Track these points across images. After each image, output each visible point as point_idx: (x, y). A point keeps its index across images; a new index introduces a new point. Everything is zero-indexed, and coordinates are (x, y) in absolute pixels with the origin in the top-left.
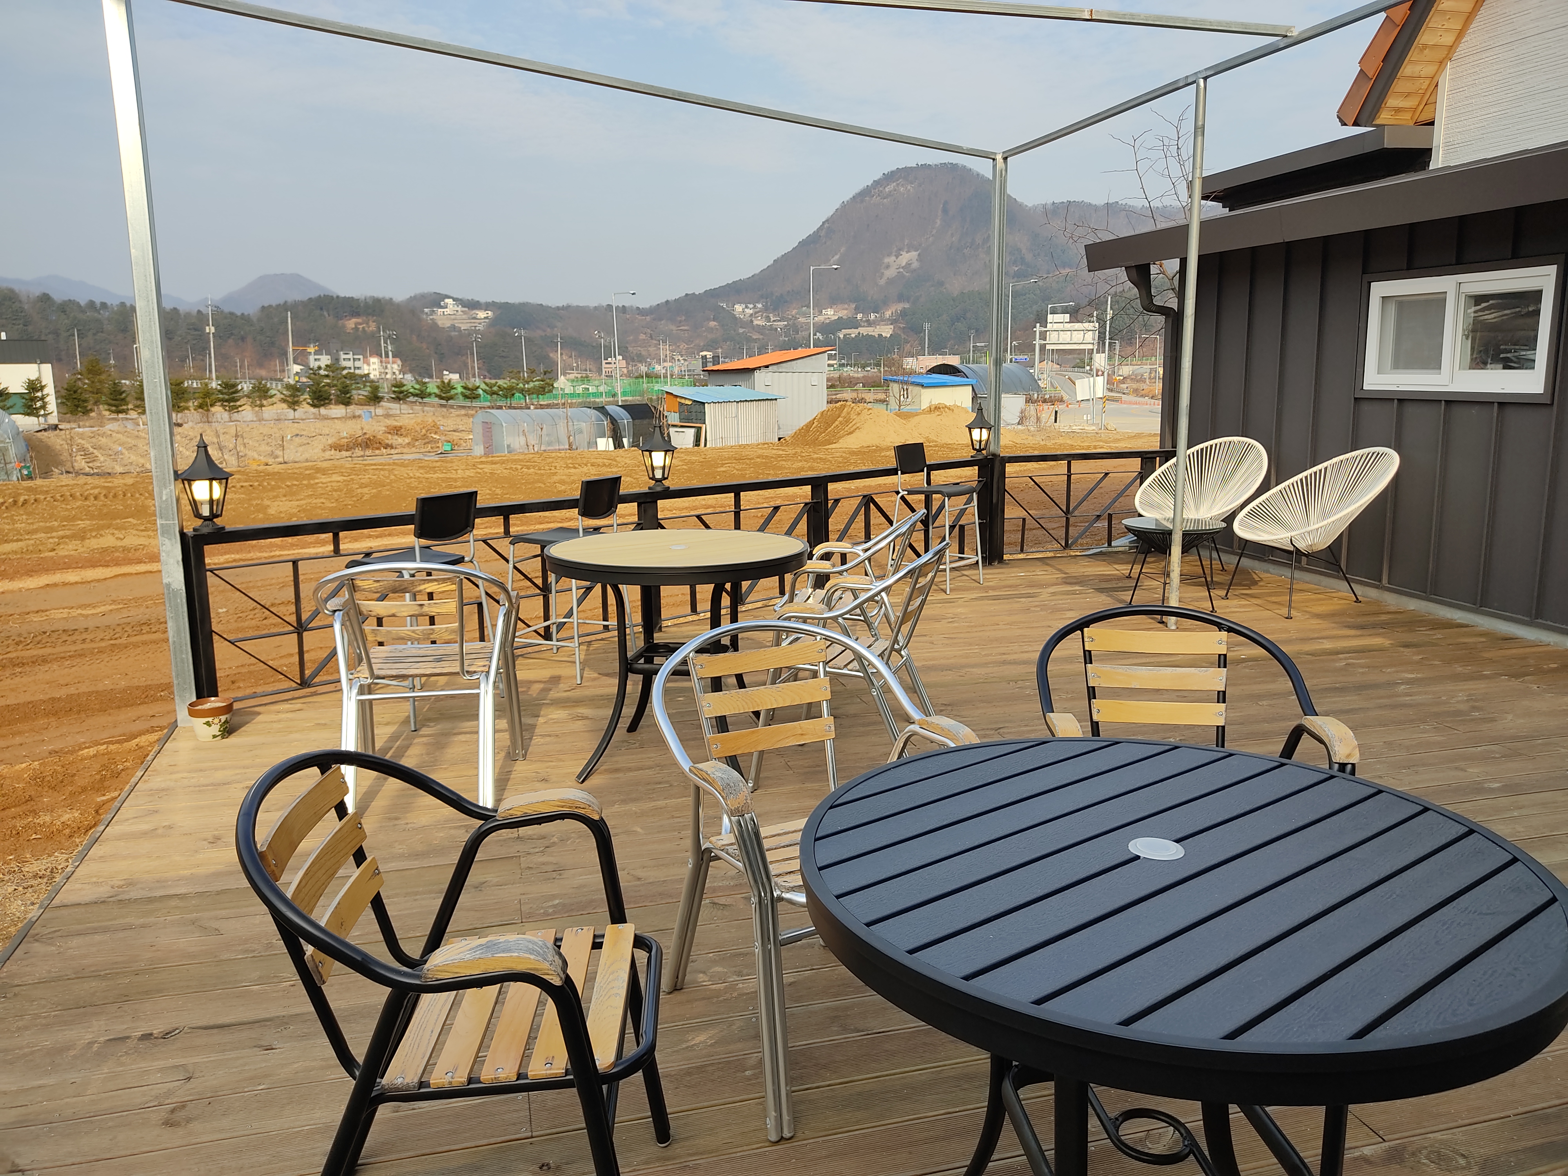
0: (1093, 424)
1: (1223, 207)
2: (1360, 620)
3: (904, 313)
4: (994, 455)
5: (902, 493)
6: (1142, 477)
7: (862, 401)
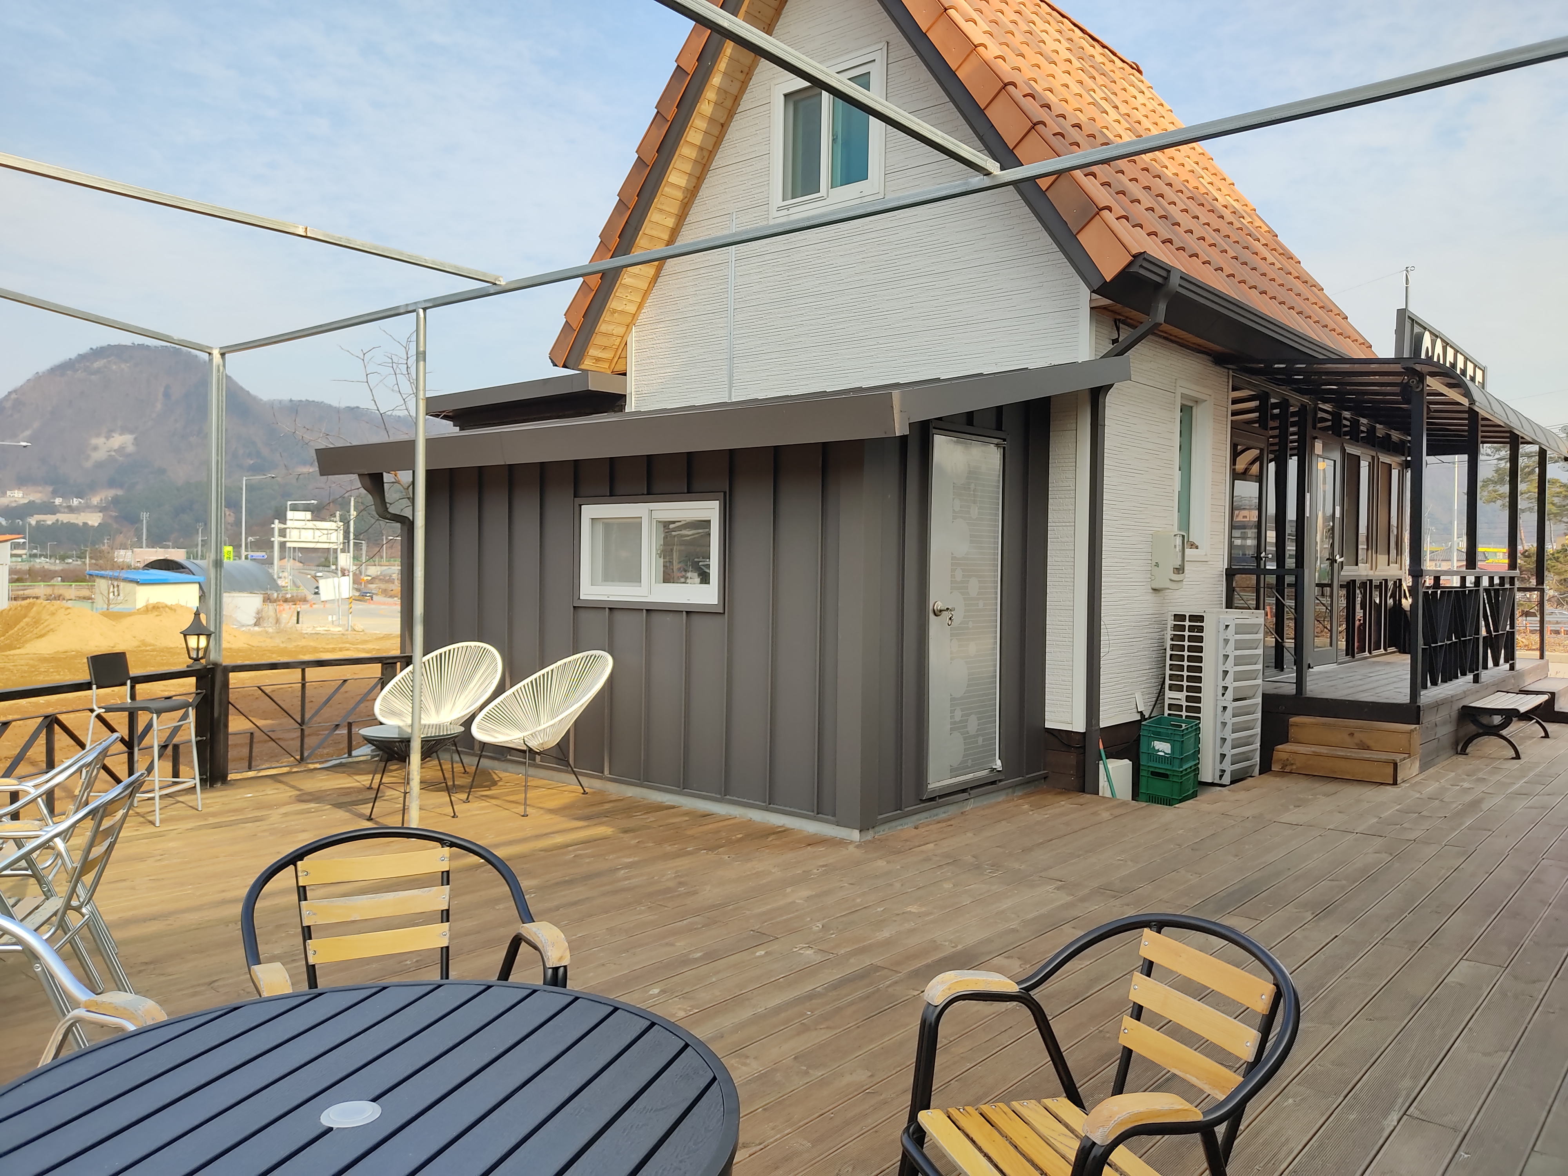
0: (339, 626)
1: (454, 426)
2: (588, 811)
3: (116, 501)
4: (216, 665)
5: (98, 711)
6: (383, 682)
7: (59, 597)
